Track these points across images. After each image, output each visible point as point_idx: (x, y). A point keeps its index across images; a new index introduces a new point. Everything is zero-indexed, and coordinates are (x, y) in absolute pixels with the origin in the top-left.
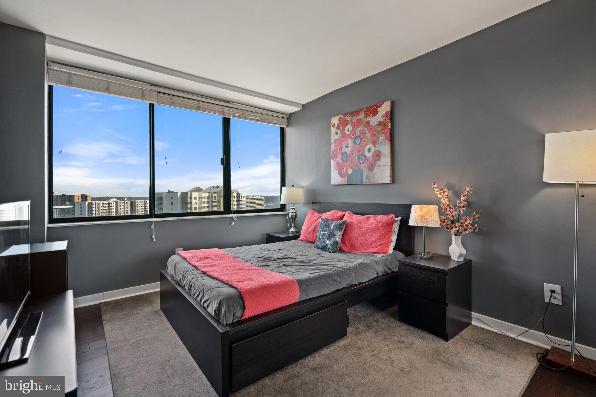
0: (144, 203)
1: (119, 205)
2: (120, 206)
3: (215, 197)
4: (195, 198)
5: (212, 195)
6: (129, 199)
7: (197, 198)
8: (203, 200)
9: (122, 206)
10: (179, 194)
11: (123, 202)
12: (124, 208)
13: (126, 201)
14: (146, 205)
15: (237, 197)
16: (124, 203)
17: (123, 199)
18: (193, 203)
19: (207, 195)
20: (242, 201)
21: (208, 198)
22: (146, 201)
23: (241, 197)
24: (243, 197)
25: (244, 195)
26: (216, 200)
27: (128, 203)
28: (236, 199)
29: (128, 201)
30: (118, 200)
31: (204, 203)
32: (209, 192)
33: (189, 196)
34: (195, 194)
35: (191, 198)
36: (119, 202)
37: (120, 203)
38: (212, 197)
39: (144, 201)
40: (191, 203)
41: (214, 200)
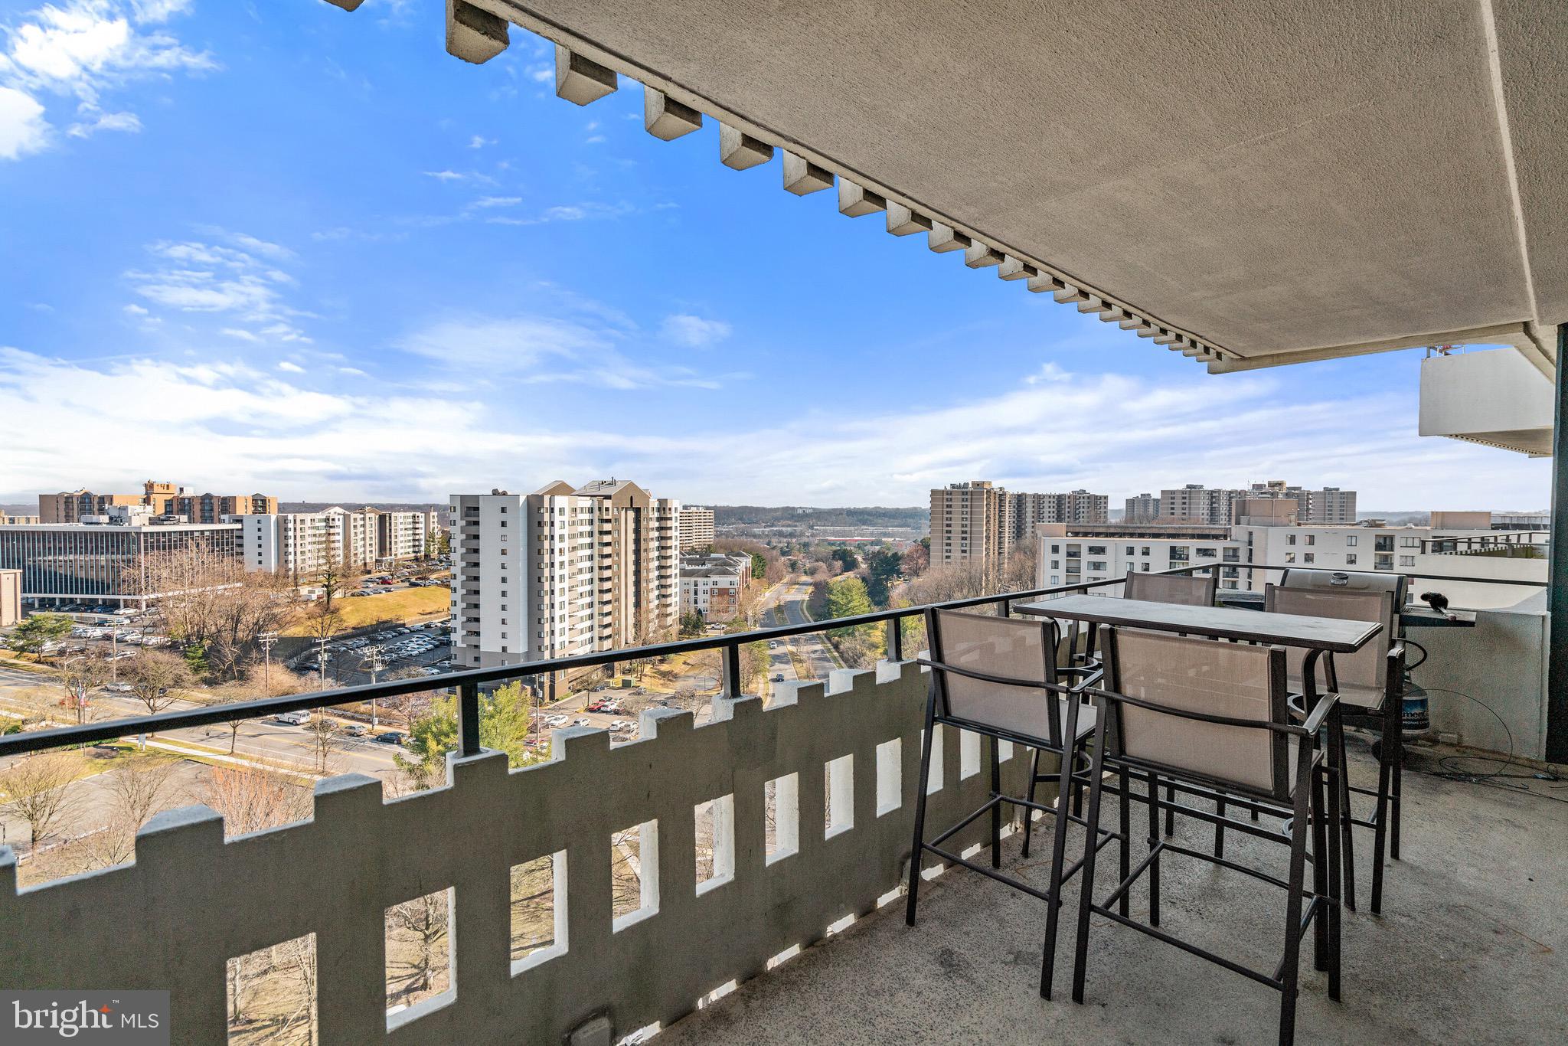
0: (411, 520)
1: (352, 524)
2: (355, 527)
3: (607, 509)
4: (562, 511)
5: (601, 503)
6: (376, 507)
7: (567, 511)
8: (580, 516)
9: (358, 527)
10: (522, 499)
11: (362, 516)
12: (364, 532)
13: (368, 515)
14: (417, 526)
15: (659, 510)
16: (364, 519)
17: (360, 508)
18: (557, 524)
19: (586, 503)
20: (670, 519)
21: (591, 510)
22: (417, 514)
23: (670, 509)
24: (673, 510)
25: (675, 504)
26: (609, 517)
27: (373, 518)
28: (656, 515)
29: (373, 515)
30: (347, 512)
31: (581, 522)
32: (591, 496)
33: (546, 504)
34: (561, 501)
35: (552, 510)
36: (353, 516)
37: (355, 519)
38: (600, 509)
39: (411, 514)
40: (552, 524)
41: (605, 517)
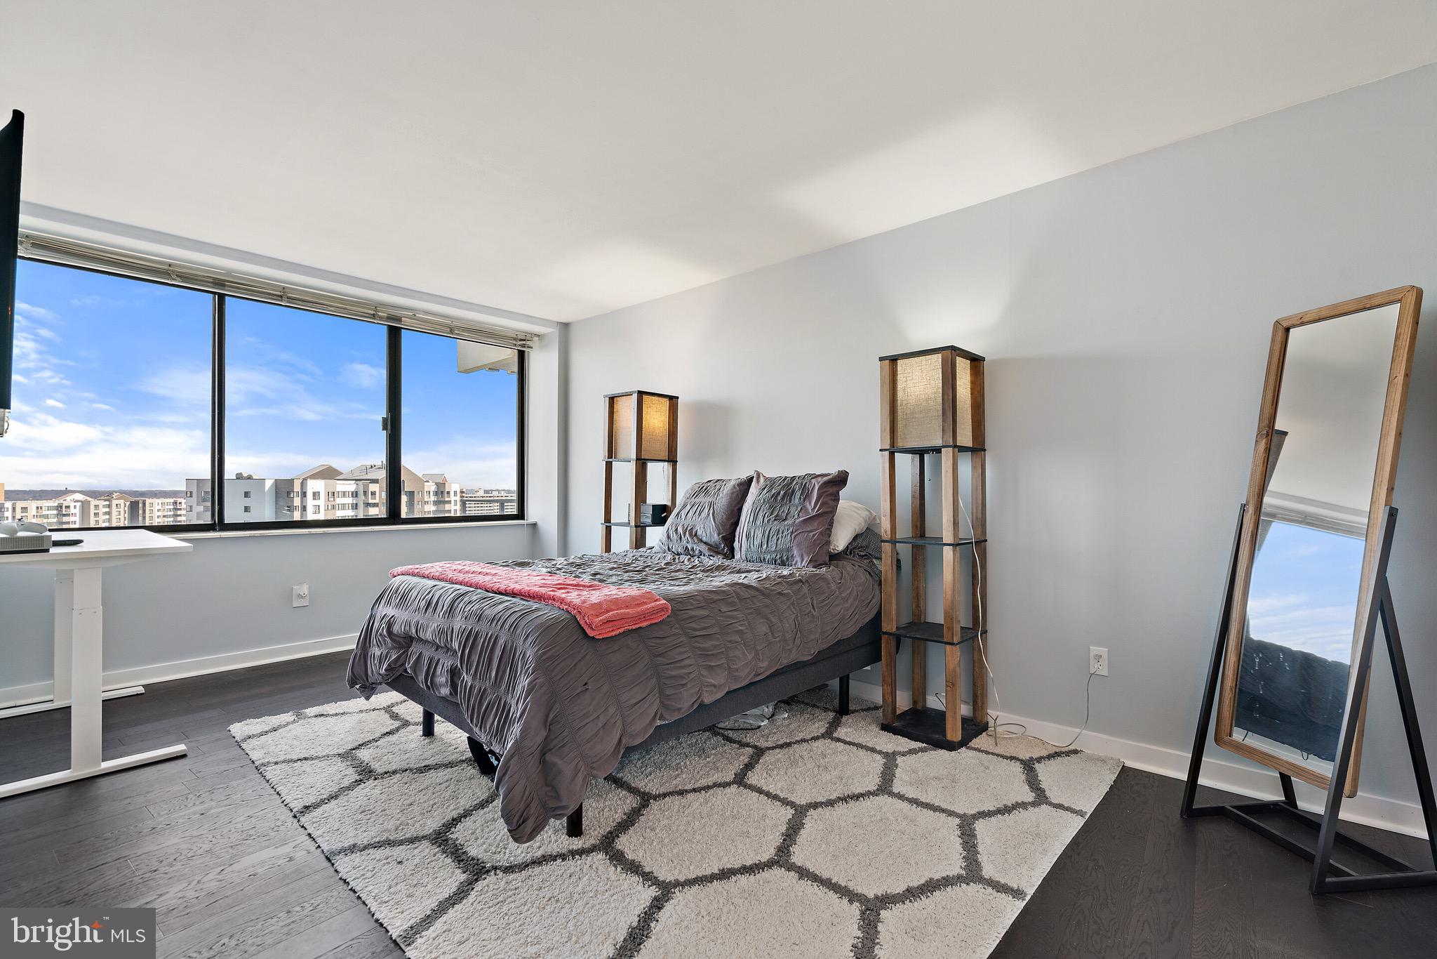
0: (172, 507)
1: (92, 511)
2: (96, 515)
3: (373, 494)
4: (316, 495)
5: (366, 487)
6: (124, 494)
7: (323, 495)
8: (340, 501)
9: (101, 514)
10: (269, 484)
11: (107, 503)
13: (114, 502)
14: (179, 512)
15: (436, 493)
16: (109, 506)
17: (107, 495)
18: (310, 509)
19: (351, 487)
20: (449, 502)
21: (355, 494)
22: (179, 500)
23: (448, 493)
24: (452, 494)
25: (454, 487)
26: (377, 501)
27: (121, 505)
28: (433, 498)
29: (121, 502)
30: (89, 499)
31: (343, 507)
32: (356, 480)
33: (297, 488)
34: (314, 485)
35: (304, 494)
36: (93, 502)
37: (97, 507)
38: (365, 493)
39: (172, 500)
40: (304, 508)
41: (371, 501)
